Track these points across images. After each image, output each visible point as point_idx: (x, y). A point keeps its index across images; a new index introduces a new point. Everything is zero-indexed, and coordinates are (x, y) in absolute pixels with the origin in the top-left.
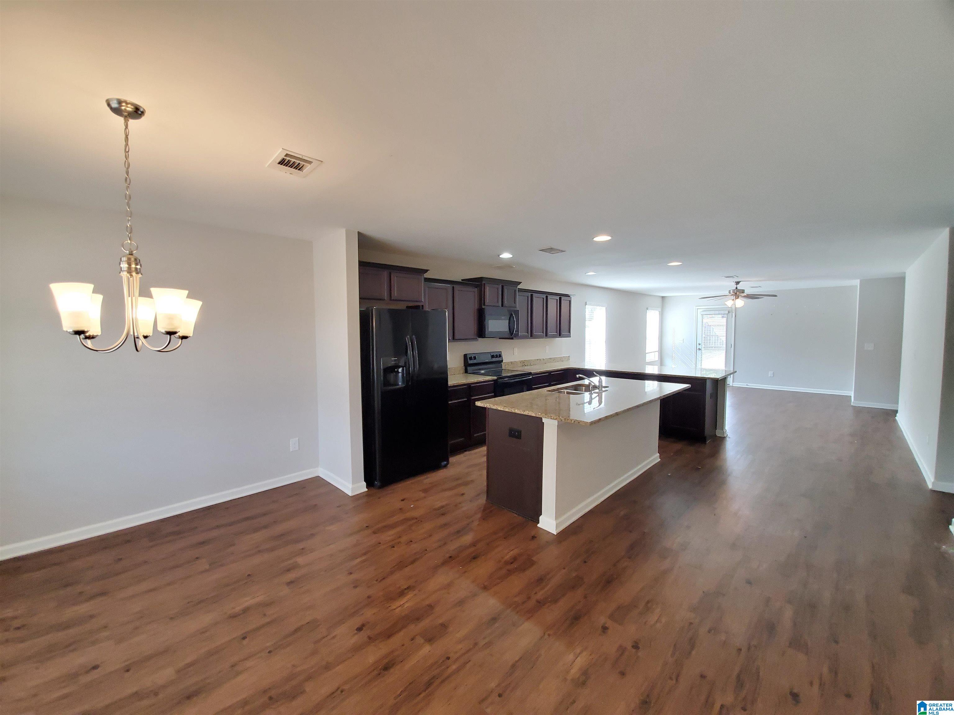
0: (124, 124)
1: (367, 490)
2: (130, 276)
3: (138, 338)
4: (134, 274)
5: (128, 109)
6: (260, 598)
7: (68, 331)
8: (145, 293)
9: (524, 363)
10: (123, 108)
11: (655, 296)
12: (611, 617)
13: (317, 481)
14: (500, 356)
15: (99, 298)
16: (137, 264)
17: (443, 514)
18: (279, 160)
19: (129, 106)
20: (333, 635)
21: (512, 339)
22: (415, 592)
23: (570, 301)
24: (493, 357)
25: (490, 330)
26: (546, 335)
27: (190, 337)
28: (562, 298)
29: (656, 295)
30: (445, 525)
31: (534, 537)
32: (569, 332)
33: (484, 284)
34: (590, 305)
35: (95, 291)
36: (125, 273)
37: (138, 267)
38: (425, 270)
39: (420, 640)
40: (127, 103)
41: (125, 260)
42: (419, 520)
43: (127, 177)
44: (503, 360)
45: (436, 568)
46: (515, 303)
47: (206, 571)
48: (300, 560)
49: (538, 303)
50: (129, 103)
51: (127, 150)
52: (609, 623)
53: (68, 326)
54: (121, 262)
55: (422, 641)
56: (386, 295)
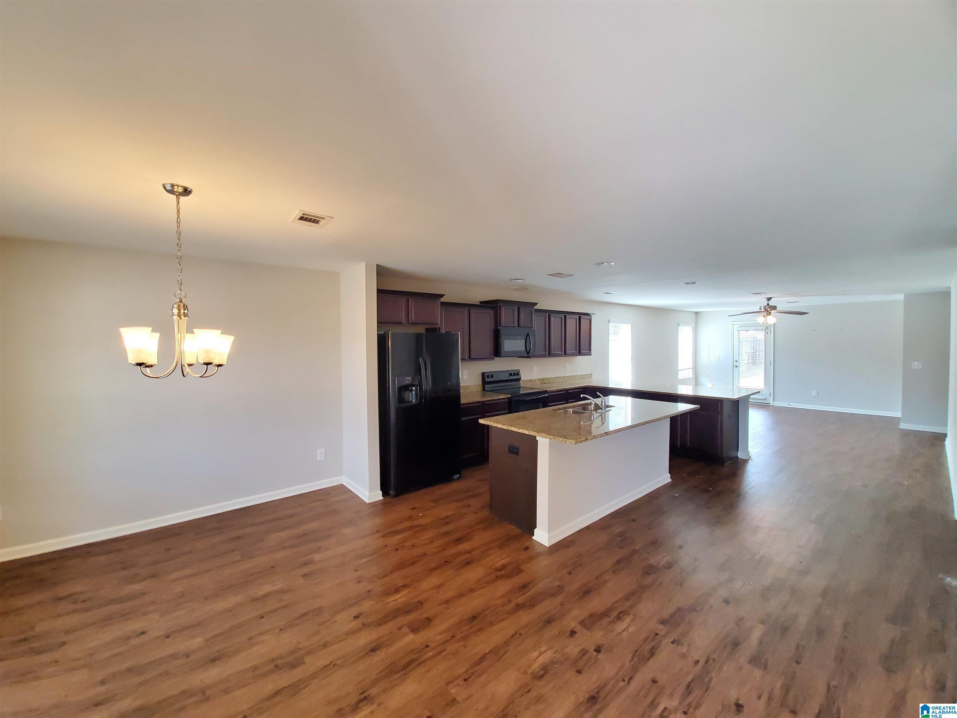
0: (176, 201)
1: (382, 498)
2: (179, 319)
3: (184, 365)
4: (183, 317)
5: (179, 190)
6: (278, 586)
7: (132, 363)
8: (190, 330)
9: (543, 381)
10: (175, 190)
11: (685, 311)
12: (582, 623)
13: (341, 489)
14: (518, 374)
15: (157, 335)
16: (184, 310)
17: (447, 523)
18: (299, 217)
19: (180, 188)
20: (336, 619)
21: (529, 357)
22: (409, 590)
23: (590, 320)
24: (511, 375)
25: (505, 350)
26: (565, 354)
27: (224, 365)
28: (582, 317)
29: (690, 310)
30: (447, 533)
31: (527, 548)
32: (590, 350)
33: (500, 305)
34: (614, 322)
35: (153, 331)
36: (176, 317)
37: (186, 311)
38: (441, 295)
39: (406, 630)
40: (178, 186)
41: (176, 307)
42: (424, 528)
43: (179, 242)
44: (521, 378)
45: (432, 570)
46: (531, 324)
47: (239, 561)
48: (317, 557)
49: (555, 322)
50: (180, 186)
51: (179, 222)
52: (579, 628)
53: (132, 359)
54: (173, 309)
55: (408, 630)
56: (404, 320)
